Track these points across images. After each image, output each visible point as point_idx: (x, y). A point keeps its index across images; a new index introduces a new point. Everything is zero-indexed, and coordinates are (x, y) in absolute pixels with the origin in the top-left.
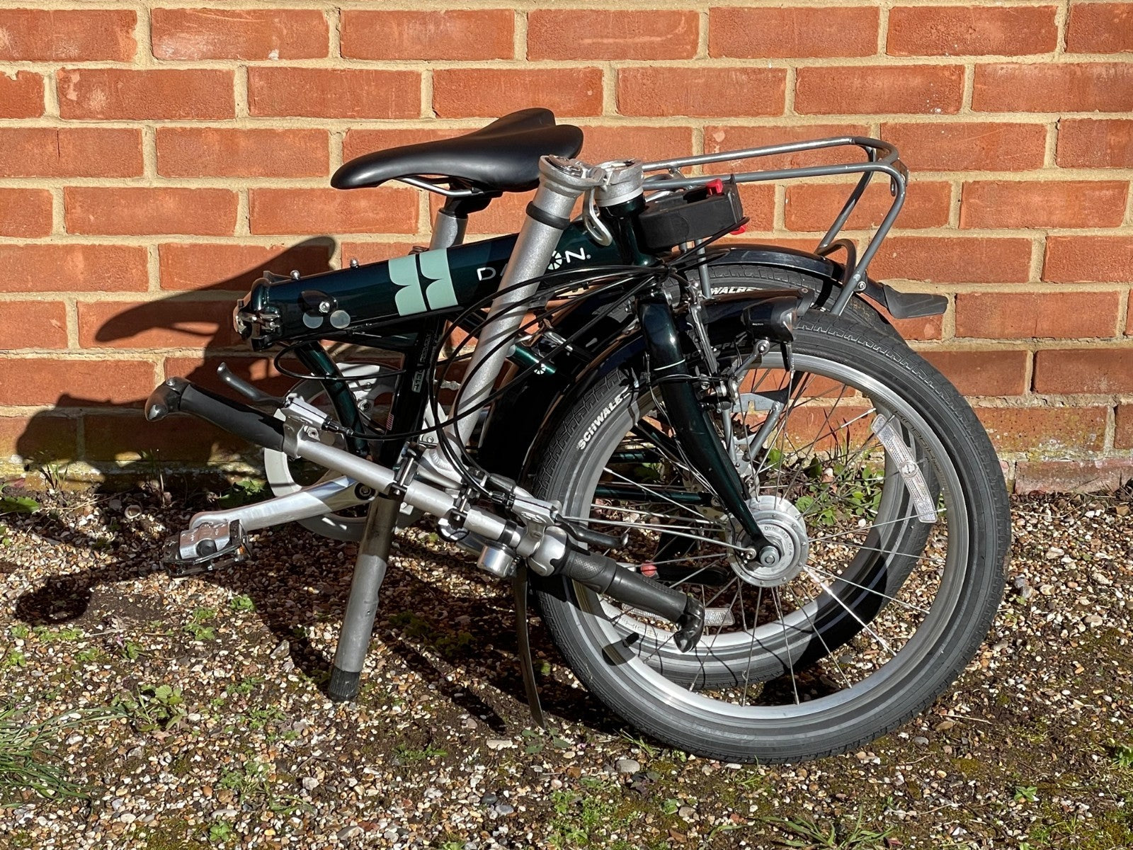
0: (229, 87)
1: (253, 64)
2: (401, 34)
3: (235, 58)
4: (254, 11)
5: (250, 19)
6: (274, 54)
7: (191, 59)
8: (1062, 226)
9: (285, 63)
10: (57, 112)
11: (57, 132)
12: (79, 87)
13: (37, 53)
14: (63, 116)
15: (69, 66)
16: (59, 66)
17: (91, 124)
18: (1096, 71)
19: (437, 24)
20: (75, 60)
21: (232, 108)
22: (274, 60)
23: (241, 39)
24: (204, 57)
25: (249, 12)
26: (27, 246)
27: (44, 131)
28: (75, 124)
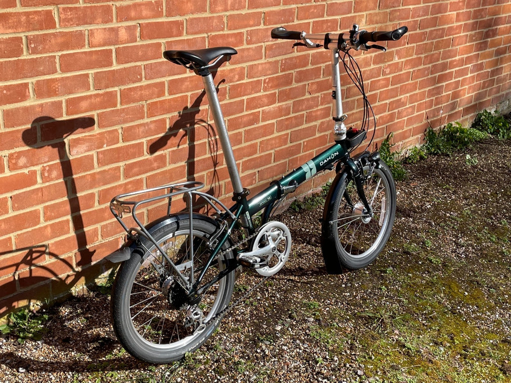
0: (93, 159)
1: (99, 150)
2: (139, 131)
3: (94, 150)
4: (99, 133)
5: (98, 136)
6: (105, 146)
7: (82, 153)
8: (278, 147)
9: (109, 148)
10: (41, 182)
11: (42, 188)
12: (48, 171)
13: (35, 163)
14: (43, 182)
15: (45, 165)
16: (41, 166)
17: (52, 183)
18: (284, 106)
19: (148, 126)
20: (47, 162)
21: (93, 166)
22: (105, 148)
23: (96, 143)
24: (86, 151)
25: (98, 134)
26: (32, 230)
27: (38, 189)
28: (47, 184)
